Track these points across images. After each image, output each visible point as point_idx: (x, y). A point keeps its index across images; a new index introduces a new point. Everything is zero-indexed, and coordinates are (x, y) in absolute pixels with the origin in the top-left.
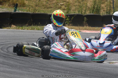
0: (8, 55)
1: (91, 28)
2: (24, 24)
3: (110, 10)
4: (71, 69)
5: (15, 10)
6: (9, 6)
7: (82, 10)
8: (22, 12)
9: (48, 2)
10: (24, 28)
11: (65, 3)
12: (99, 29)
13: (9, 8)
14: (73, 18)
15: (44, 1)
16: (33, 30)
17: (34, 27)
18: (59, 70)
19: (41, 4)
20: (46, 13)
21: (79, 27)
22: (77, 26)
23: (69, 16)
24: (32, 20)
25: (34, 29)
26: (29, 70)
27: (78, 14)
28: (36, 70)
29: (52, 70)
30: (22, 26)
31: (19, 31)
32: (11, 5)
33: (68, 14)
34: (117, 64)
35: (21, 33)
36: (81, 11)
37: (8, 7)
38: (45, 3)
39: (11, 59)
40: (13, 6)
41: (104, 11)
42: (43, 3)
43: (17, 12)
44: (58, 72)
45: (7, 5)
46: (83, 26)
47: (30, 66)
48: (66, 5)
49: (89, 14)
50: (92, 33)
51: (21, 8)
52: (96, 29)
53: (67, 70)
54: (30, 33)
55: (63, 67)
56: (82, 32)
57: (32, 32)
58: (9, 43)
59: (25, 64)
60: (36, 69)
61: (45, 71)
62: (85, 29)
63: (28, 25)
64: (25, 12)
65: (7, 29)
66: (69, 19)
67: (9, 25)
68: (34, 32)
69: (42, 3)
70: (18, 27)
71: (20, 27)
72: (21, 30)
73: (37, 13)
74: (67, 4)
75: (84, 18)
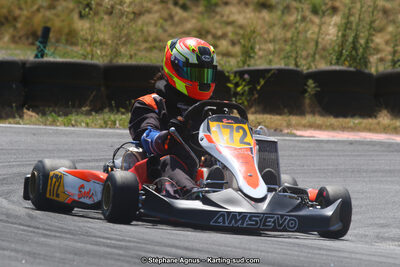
1: (332, 120)
2: (73, 106)
5: (41, 53)
6: (14, 40)
9: (167, 25)
10: (73, 122)
11: (229, 29)
12: (363, 125)
13: (15, 49)
14: (262, 82)
15: (148, 24)
16: (110, 128)
17: (112, 117)
19: (139, 34)
22: (280, 114)
23: (246, 76)
24: (103, 89)
25: (114, 123)
30: (66, 115)
31: (57, 133)
32: (20, 38)
33: (246, 68)
35: (64, 139)
37: (12, 46)
38: (152, 29)
40: (30, 40)
42: (145, 29)
43: (45, 59)
45: (7, 38)
46: (301, 113)
48: (235, 38)
50: (336, 139)
52: (351, 124)
54: (97, 140)
56: (301, 136)
62: (311, 126)
63: (91, 110)
65: (10, 123)
66: (246, 88)
68: (113, 135)
69: (142, 31)
70: (50, 119)
71: (60, 119)
72: (62, 128)
74: (236, 34)
75: (306, 85)
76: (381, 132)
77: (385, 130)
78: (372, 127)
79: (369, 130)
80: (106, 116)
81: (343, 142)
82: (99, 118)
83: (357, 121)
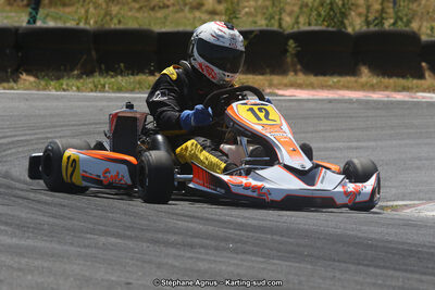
0: (9, 187)
1: (312, 79)
2: (65, 70)
3: (383, 11)
4: (242, 233)
5: (33, 19)
6: (10, 2)
7: (281, 14)
8: (60, 25)
10: (64, 86)
12: (341, 83)
13: (11, 11)
16: (100, 91)
17: (102, 80)
18: (196, 240)
20: (145, 27)
21: (268, 77)
22: (263, 74)
24: (93, 53)
25: (104, 86)
26: (86, 242)
27: (264, 28)
28: (113, 240)
29: (173, 238)
30: (58, 79)
31: (48, 98)
34: (409, 211)
35: (55, 104)
36: (277, 17)
37: (8, 8)
39: (21, 201)
40: (25, 2)
41: (360, 15)
43: (39, 24)
44: (192, 246)
46: (284, 72)
47: (91, 226)
49: (307, 28)
50: (316, 97)
51: (52, 9)
52: (331, 83)
53: (226, 239)
54: (88, 104)
55: (210, 228)
56: (282, 96)
57: (95, 99)
58: (9, 140)
59: (69, 219)
60: (113, 235)
61: (144, 244)
62: (293, 85)
64: (71, 24)
65: (4, 89)
67: (12, 73)
68: (101, 99)
70: (43, 83)
71: (52, 83)
72: (54, 92)
73: (113, 26)
75: (286, 44)
76: (359, 90)
77: (363, 87)
78: (350, 85)
79: (347, 88)
80: (96, 80)
81: (322, 100)
82: (89, 81)
83: (335, 80)
